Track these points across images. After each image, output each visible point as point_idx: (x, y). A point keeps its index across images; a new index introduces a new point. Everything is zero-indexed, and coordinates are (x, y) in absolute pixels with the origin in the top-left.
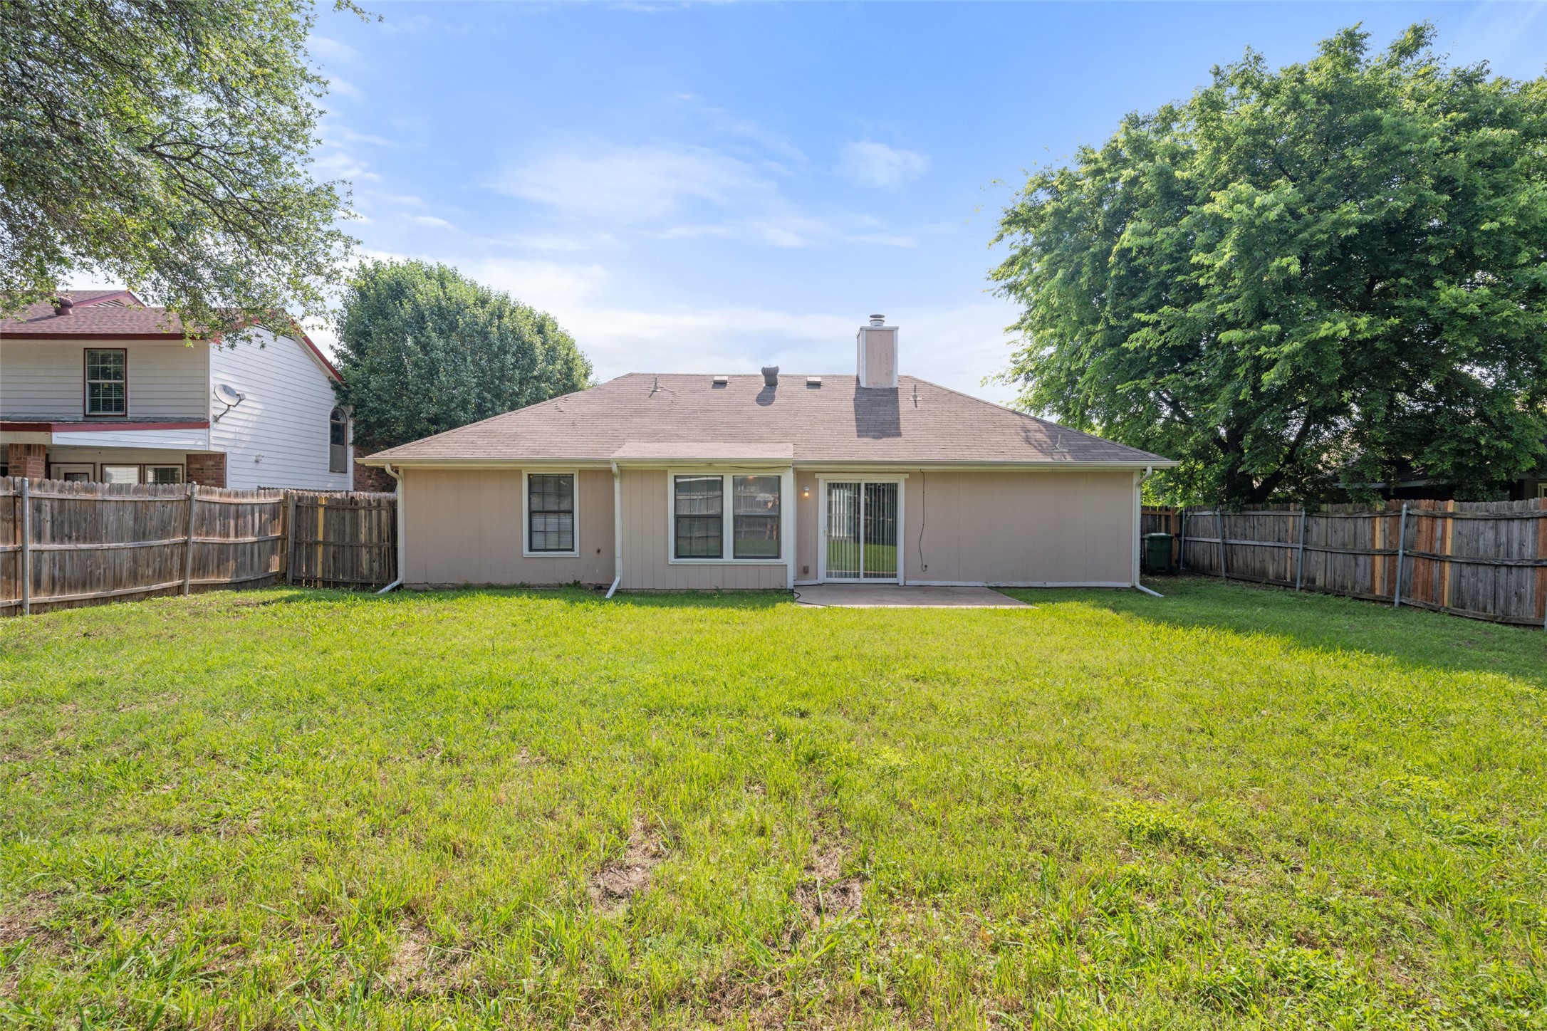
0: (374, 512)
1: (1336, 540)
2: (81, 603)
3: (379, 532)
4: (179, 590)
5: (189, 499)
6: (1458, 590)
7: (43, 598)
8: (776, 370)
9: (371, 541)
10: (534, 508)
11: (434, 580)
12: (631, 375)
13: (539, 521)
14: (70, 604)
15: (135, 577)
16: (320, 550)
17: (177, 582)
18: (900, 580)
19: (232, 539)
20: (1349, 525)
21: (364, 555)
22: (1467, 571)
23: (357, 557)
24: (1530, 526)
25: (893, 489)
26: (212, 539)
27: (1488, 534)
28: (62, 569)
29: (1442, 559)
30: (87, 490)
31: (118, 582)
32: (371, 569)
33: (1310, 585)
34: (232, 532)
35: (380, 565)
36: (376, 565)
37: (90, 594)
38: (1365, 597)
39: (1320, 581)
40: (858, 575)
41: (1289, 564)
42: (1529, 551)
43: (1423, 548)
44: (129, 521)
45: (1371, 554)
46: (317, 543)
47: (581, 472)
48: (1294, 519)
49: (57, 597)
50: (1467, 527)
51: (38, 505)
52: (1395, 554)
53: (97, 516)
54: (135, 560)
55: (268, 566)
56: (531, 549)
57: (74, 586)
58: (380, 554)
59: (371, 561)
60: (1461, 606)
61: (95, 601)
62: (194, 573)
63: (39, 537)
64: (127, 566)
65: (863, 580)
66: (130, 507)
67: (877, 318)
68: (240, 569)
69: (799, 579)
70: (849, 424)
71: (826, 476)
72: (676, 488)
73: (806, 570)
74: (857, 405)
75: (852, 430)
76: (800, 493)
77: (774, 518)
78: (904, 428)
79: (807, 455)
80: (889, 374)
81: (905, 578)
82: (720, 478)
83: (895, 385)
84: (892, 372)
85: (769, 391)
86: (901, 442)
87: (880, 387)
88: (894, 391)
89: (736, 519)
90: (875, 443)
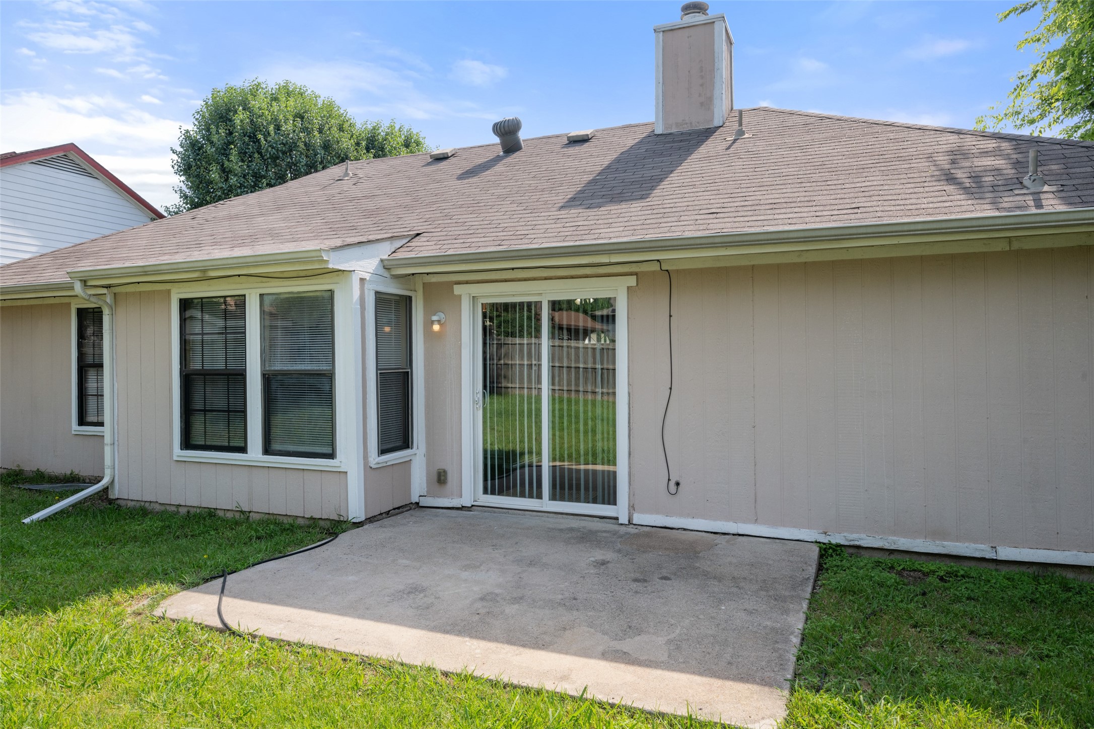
10: (87, 359)
13: (92, 379)
18: (622, 510)
65: (548, 506)
69: (430, 494)
70: (570, 192)
71: (475, 290)
72: (183, 321)
73: (441, 478)
74: (618, 160)
75: (561, 199)
76: (429, 324)
77: (329, 377)
78: (665, 184)
79: (425, 248)
80: (707, 103)
81: (632, 508)
82: (241, 301)
83: (717, 123)
84: (710, 99)
85: (497, 160)
86: (634, 208)
87: (686, 128)
88: (707, 133)
89: (268, 379)
90: (580, 216)
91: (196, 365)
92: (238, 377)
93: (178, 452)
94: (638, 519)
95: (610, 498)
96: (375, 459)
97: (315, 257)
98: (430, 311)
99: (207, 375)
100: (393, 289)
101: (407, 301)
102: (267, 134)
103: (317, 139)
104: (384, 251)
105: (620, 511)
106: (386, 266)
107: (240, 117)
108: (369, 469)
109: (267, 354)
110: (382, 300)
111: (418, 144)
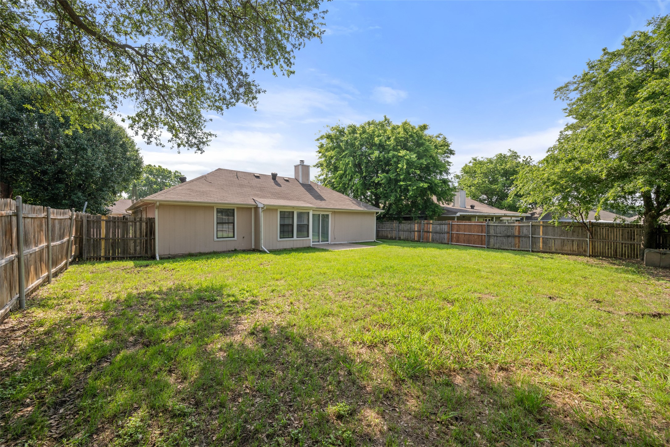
0: (138, 224)
1: (406, 228)
3: (141, 232)
4: (66, 266)
6: (432, 238)
8: (277, 174)
9: (135, 237)
10: (219, 221)
11: (173, 252)
12: (219, 169)
13: (221, 227)
16: (103, 243)
17: (65, 262)
18: (329, 242)
20: (409, 225)
21: (132, 244)
22: (434, 234)
23: (127, 244)
24: (446, 226)
25: (328, 215)
27: (438, 227)
29: (429, 232)
31: (56, 263)
32: (135, 250)
33: (400, 239)
35: (141, 248)
36: (138, 248)
38: (413, 241)
39: (402, 238)
40: (319, 242)
41: (394, 234)
42: (446, 230)
43: (426, 230)
45: (414, 231)
46: (101, 239)
47: (238, 208)
48: (395, 224)
50: (435, 226)
52: (420, 231)
56: (217, 238)
58: (141, 243)
59: (135, 246)
60: (433, 241)
64: (58, 254)
67: (302, 161)
70: (310, 196)
72: (281, 215)
77: (308, 225)
82: (293, 212)
85: (276, 182)
89: (298, 225)
91: (283, 223)
92: (293, 225)
93: (279, 239)
99: (285, 225)
109: (298, 221)
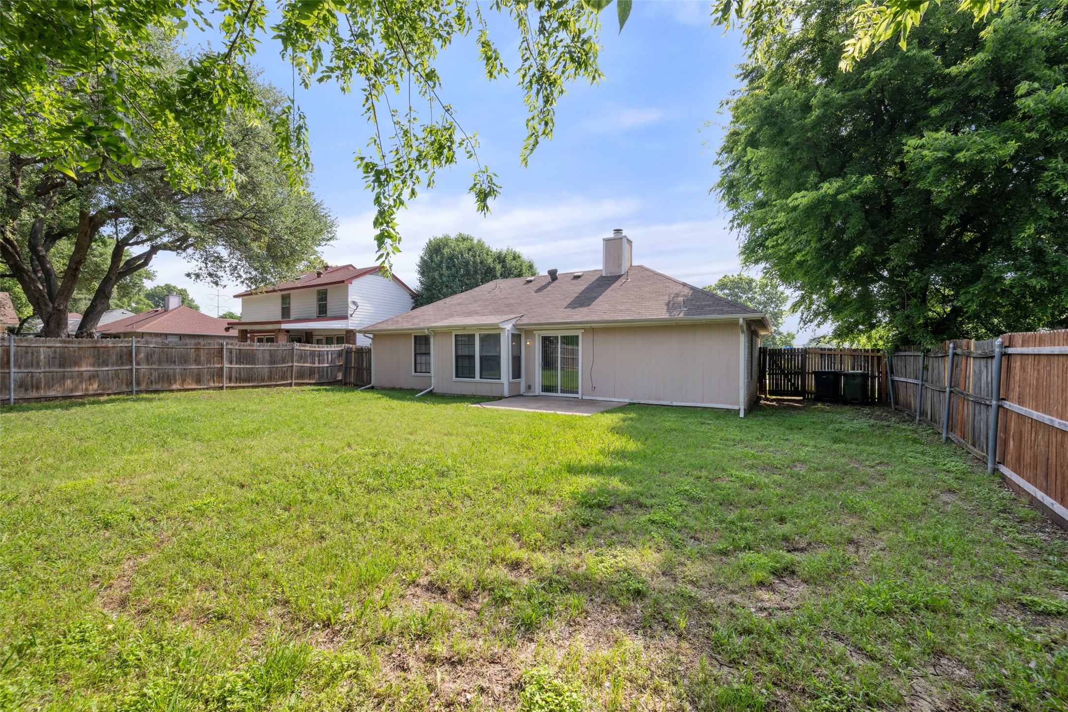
0: (368, 354)
2: (248, 387)
4: (290, 385)
5: (293, 349)
6: (973, 427)
7: (232, 385)
8: (557, 271)
10: (418, 352)
13: (418, 358)
14: (243, 387)
15: (270, 379)
16: (353, 370)
17: (289, 381)
19: (317, 365)
20: (937, 364)
21: (365, 373)
22: (977, 410)
23: (363, 374)
25: (576, 339)
26: (306, 365)
27: (984, 373)
28: (240, 374)
29: (968, 397)
30: (250, 345)
31: (263, 380)
32: (367, 379)
34: (317, 362)
37: (251, 384)
40: (557, 391)
44: (267, 357)
45: (944, 391)
46: (351, 368)
47: (433, 332)
49: (238, 384)
50: (977, 366)
51: (230, 351)
53: (254, 355)
54: (271, 372)
55: (336, 377)
56: (415, 372)
57: (245, 381)
59: (367, 376)
60: (974, 444)
61: (253, 387)
62: (298, 378)
63: (231, 363)
64: (267, 375)
65: (559, 394)
66: (268, 352)
67: (618, 231)
68: (321, 377)
69: (526, 392)
70: (569, 300)
71: (539, 332)
72: (456, 341)
73: (529, 387)
74: (587, 288)
75: (566, 304)
76: (526, 342)
77: (499, 357)
78: (597, 301)
79: (525, 320)
80: (620, 266)
81: (582, 395)
82: (474, 335)
83: (623, 273)
84: (621, 265)
85: (549, 283)
86: (584, 310)
87: (613, 275)
88: (619, 277)
89: (481, 358)
90: (570, 311)
91: (460, 353)
92: (473, 357)
93: (454, 378)
94: (584, 397)
95: (577, 393)
96: (511, 380)
97: (497, 325)
98: (526, 338)
99: (463, 356)
100: (516, 332)
101: (520, 335)
102: (458, 259)
103: (478, 260)
104: (514, 322)
105: (579, 396)
106: (514, 325)
107: (446, 251)
108: (510, 383)
109: (481, 351)
110: (513, 335)
111: (519, 257)
